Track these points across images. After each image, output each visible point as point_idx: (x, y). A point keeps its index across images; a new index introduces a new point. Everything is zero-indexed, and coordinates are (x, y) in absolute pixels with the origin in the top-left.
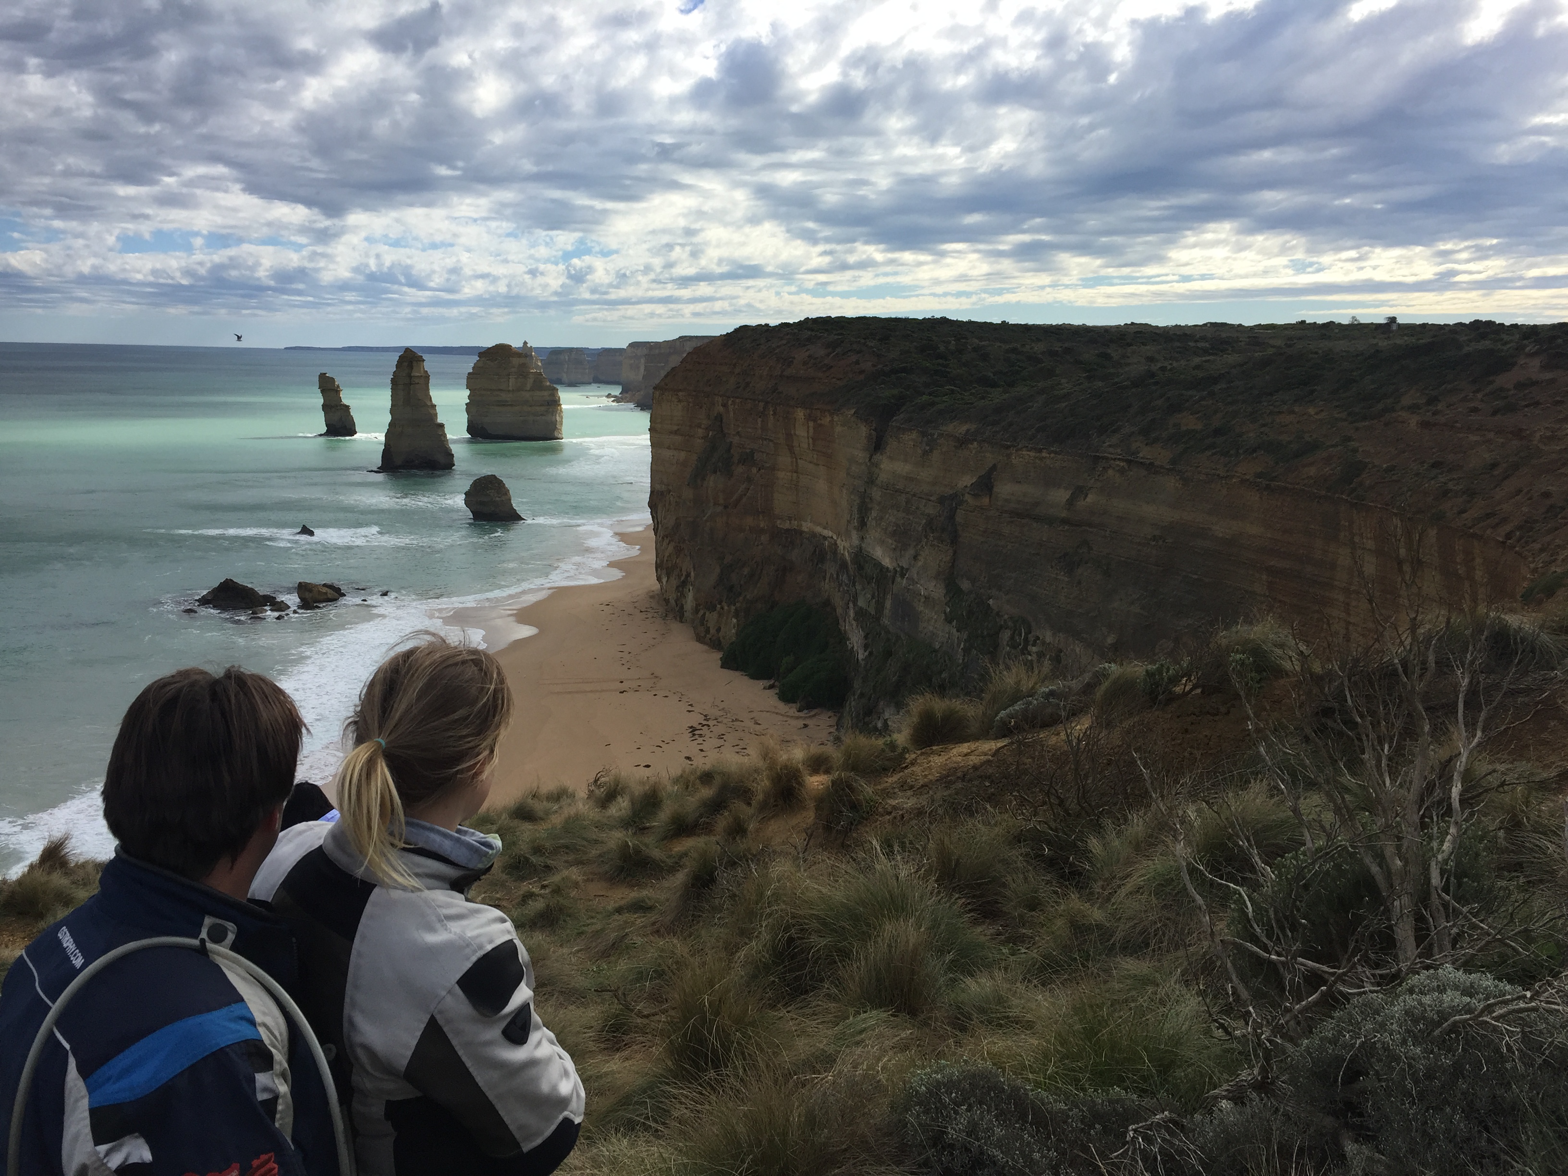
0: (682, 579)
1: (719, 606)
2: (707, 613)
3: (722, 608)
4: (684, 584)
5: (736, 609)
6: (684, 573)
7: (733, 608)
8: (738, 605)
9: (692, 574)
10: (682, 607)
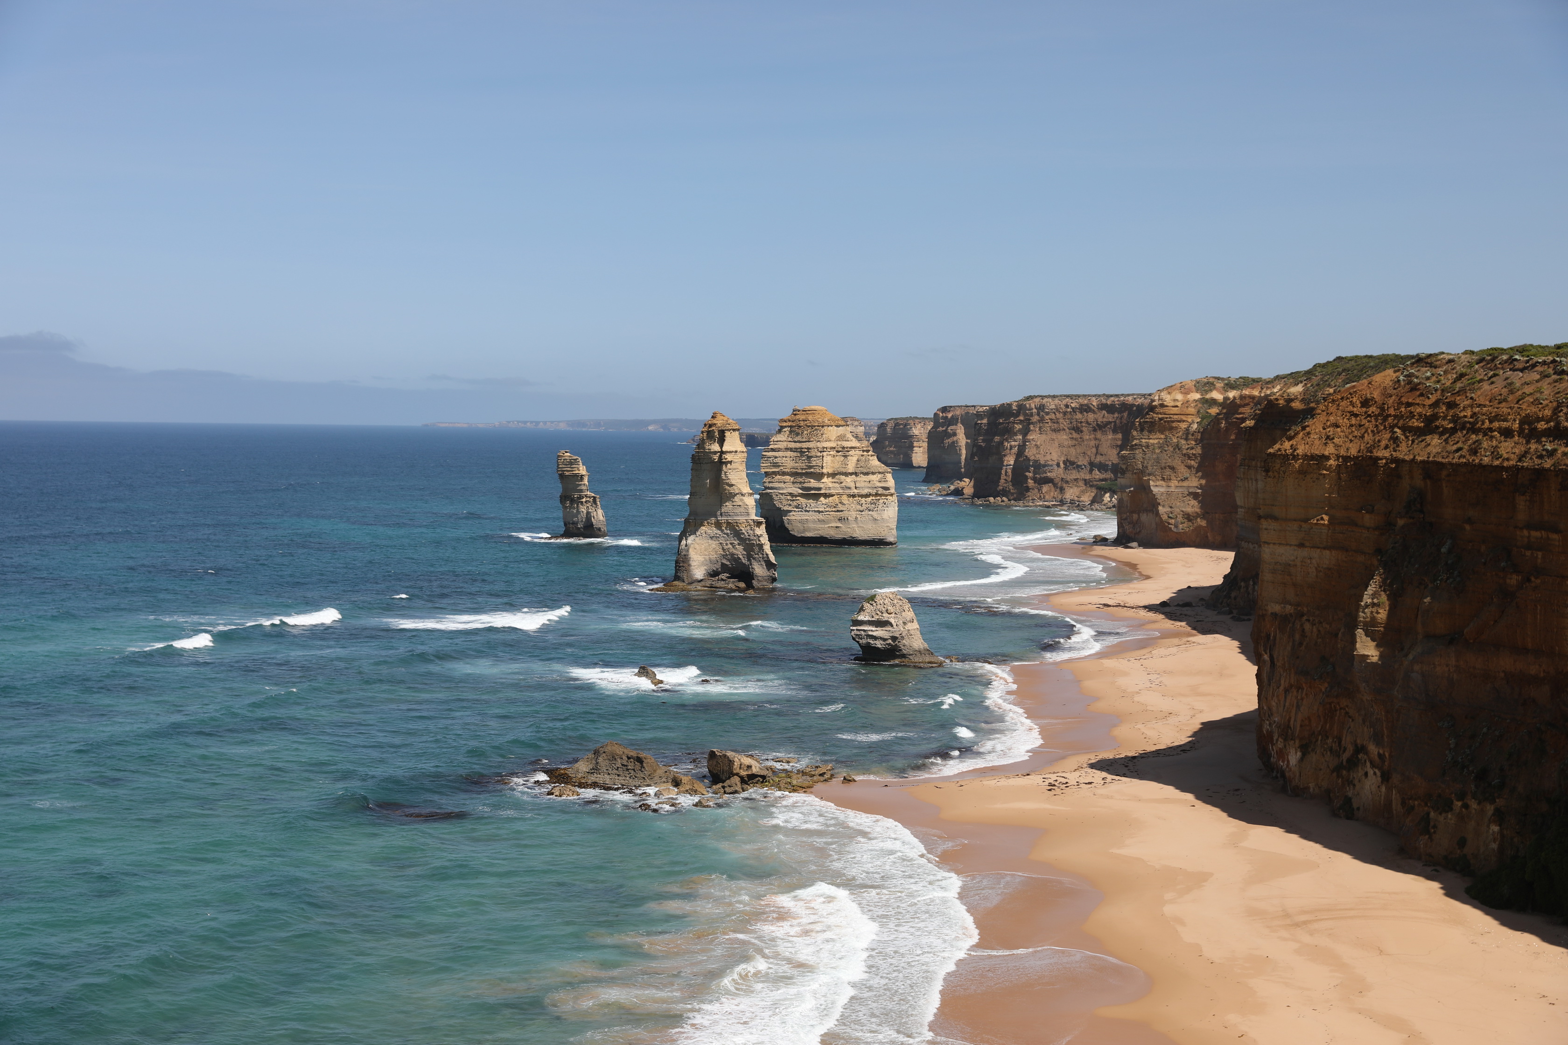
0: (1345, 756)
1: (1459, 804)
2: (1432, 814)
3: (1466, 806)
4: (1353, 763)
5: (1497, 811)
6: (1350, 749)
7: (1490, 809)
8: (1500, 802)
9: (1373, 749)
10: (1348, 801)
